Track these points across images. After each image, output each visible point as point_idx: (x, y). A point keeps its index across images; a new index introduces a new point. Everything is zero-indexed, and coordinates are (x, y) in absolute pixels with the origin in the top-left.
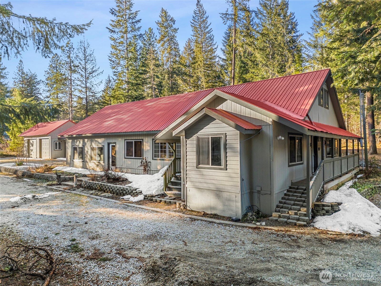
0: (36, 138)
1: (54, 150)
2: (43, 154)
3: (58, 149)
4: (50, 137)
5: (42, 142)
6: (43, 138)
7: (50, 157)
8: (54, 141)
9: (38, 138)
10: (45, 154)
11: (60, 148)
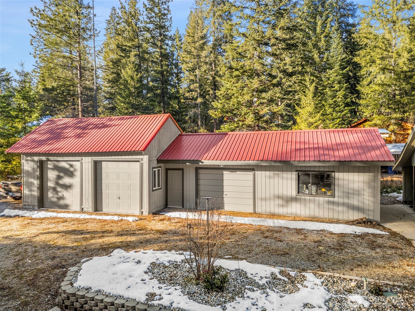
1: (153, 191)
3: (157, 187)
4: (145, 157)
7: (145, 210)
8: (153, 168)
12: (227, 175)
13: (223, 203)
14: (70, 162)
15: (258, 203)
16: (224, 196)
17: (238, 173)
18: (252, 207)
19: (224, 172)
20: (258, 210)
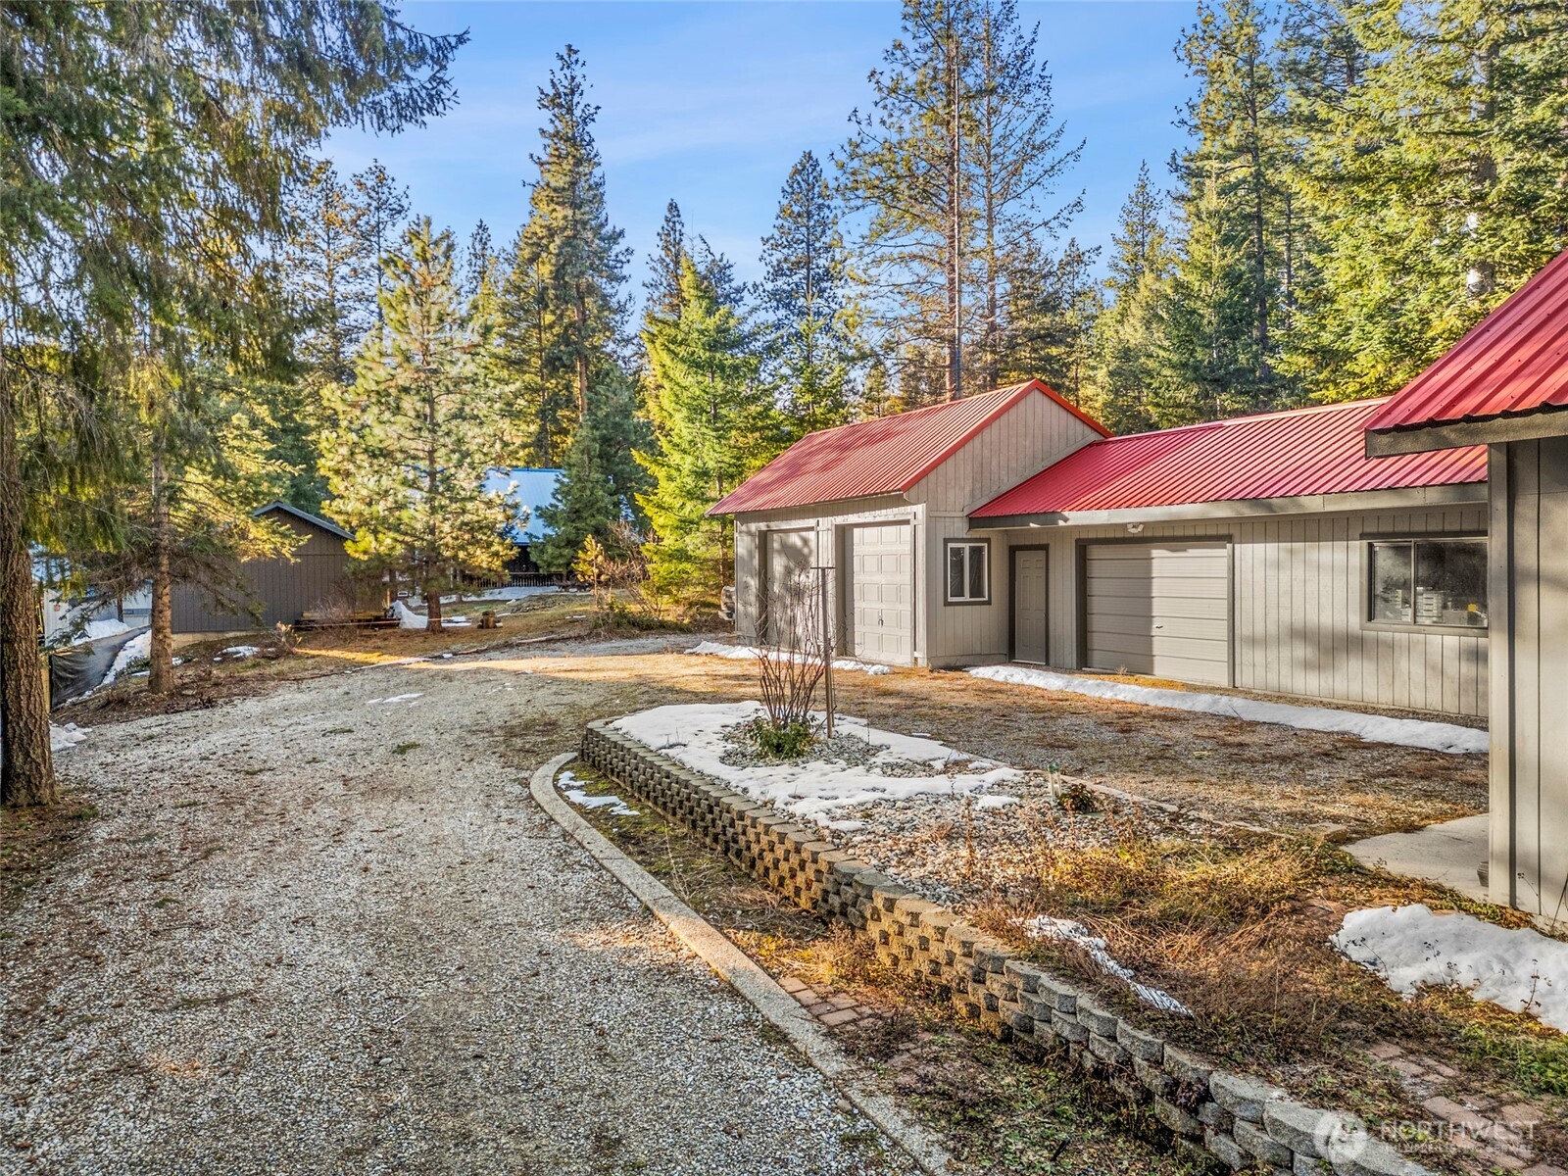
0: (811, 522)
1: (947, 604)
2: (859, 630)
3: (967, 598)
4: (920, 509)
5: (857, 550)
6: (867, 517)
7: (921, 654)
8: (946, 541)
9: (828, 523)
10: (880, 630)
11: (976, 591)
12: (1162, 559)
13: (1149, 656)
14: (803, 534)
15: (1244, 654)
16: (1155, 632)
17: (1192, 552)
18: (1224, 669)
19: (1155, 553)
20: (1245, 679)
